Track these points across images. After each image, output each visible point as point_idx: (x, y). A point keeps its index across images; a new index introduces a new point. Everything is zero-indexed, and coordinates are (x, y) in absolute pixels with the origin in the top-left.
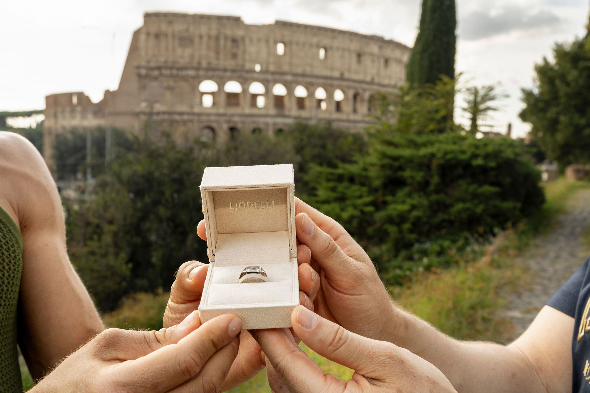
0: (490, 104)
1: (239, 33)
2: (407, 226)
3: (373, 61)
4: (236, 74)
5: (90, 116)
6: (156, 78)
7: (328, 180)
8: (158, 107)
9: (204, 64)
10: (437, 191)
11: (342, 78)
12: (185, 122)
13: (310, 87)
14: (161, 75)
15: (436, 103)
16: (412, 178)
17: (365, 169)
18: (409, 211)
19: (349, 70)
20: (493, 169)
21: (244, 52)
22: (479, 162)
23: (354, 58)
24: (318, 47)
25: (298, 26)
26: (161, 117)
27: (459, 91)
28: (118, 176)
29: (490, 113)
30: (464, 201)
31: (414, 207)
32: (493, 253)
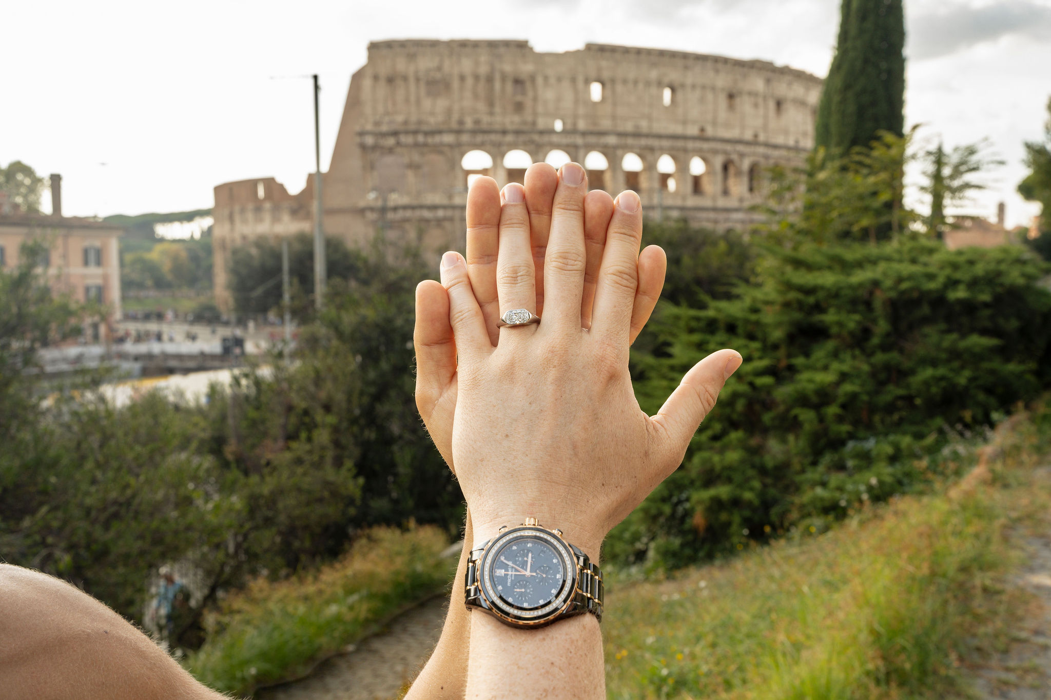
0: (969, 177)
1: (527, 68)
2: (832, 410)
3: (756, 105)
4: (522, 138)
5: (286, 217)
6: (391, 150)
7: (691, 331)
8: (395, 199)
9: (469, 124)
10: (885, 347)
11: (702, 137)
12: (439, 222)
13: (648, 154)
14: (398, 144)
15: (872, 180)
16: (840, 324)
17: (755, 310)
18: (838, 384)
19: (714, 123)
20: (986, 305)
21: (535, 99)
22: (961, 293)
23: (723, 102)
24: (660, 85)
25: (626, 51)
26: (400, 214)
27: (914, 157)
28: (335, 326)
29: (970, 193)
30: (934, 363)
31: (844, 377)
32: (993, 460)
